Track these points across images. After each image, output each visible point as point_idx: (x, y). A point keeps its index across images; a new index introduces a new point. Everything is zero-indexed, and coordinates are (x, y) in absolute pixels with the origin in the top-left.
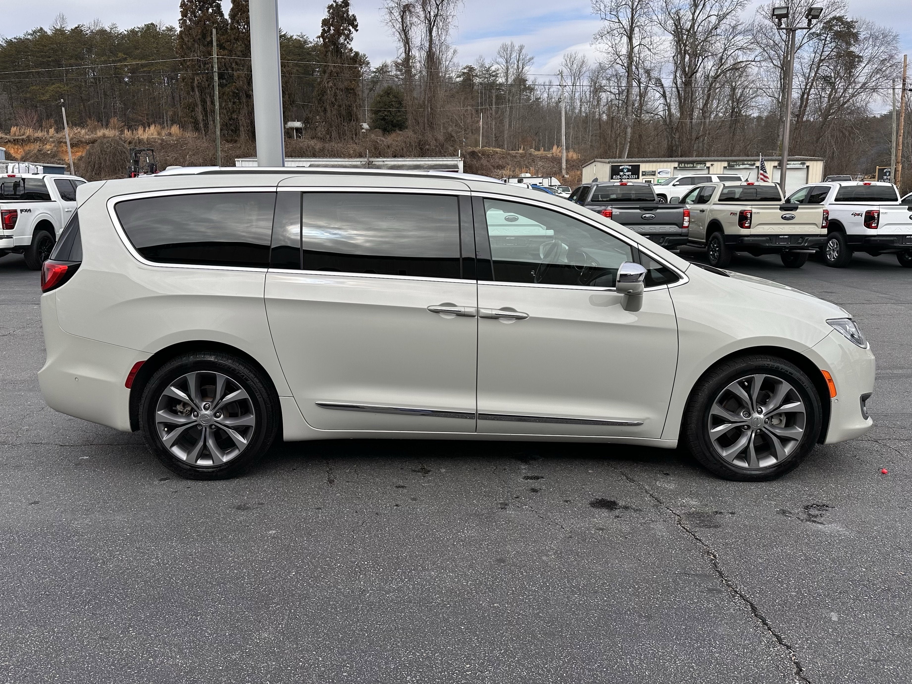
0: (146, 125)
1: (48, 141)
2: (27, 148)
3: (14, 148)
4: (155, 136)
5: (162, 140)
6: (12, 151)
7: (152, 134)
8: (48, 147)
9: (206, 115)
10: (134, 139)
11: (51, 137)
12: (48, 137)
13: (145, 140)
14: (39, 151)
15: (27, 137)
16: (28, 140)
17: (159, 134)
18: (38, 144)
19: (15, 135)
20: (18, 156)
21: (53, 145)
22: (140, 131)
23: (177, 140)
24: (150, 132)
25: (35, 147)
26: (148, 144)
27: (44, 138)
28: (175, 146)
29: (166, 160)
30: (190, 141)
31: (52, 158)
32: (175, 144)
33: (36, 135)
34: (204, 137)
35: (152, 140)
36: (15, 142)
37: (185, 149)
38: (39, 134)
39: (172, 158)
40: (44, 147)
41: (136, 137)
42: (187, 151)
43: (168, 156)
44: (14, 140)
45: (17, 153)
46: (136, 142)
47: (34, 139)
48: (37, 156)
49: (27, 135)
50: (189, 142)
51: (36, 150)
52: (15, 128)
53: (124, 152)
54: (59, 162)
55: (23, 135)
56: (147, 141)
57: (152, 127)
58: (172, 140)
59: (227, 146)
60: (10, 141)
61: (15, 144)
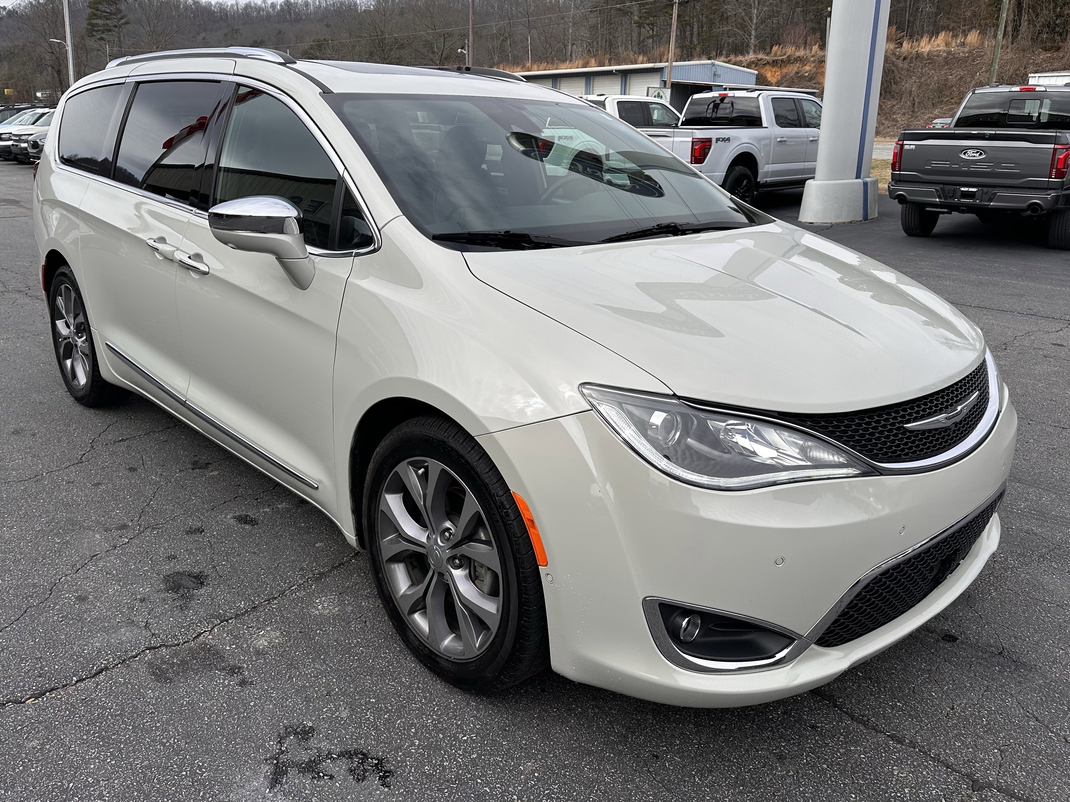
0: (934, 33)
1: (809, 61)
2: (785, 70)
3: (771, 71)
4: (942, 48)
5: (949, 53)
6: (769, 75)
7: (938, 45)
8: (807, 68)
9: (1020, 14)
10: (911, 53)
11: (813, 56)
12: (810, 55)
13: (925, 54)
14: (797, 73)
15: (788, 57)
16: (789, 61)
17: (947, 45)
18: (797, 65)
19: (775, 55)
20: (774, 80)
21: (813, 65)
22: (925, 40)
23: (969, 52)
24: (936, 43)
25: (792, 69)
26: (928, 59)
27: (805, 57)
28: (965, 60)
29: (947, 80)
30: (988, 53)
31: (808, 81)
32: (965, 57)
33: (798, 54)
34: (1010, 46)
35: (935, 53)
36: (774, 63)
37: (978, 64)
38: (801, 53)
39: (956, 77)
40: (803, 68)
41: (914, 51)
42: (980, 66)
43: (951, 75)
44: (773, 62)
45: (774, 76)
46: (912, 58)
47: (794, 59)
48: (793, 79)
49: (787, 55)
50: (986, 54)
51: (794, 72)
52: (777, 46)
53: (893, 71)
54: (815, 85)
55: (785, 54)
56: (928, 55)
57: (942, 36)
58: (962, 52)
59: (1041, 57)
60: (768, 63)
61: (773, 66)
